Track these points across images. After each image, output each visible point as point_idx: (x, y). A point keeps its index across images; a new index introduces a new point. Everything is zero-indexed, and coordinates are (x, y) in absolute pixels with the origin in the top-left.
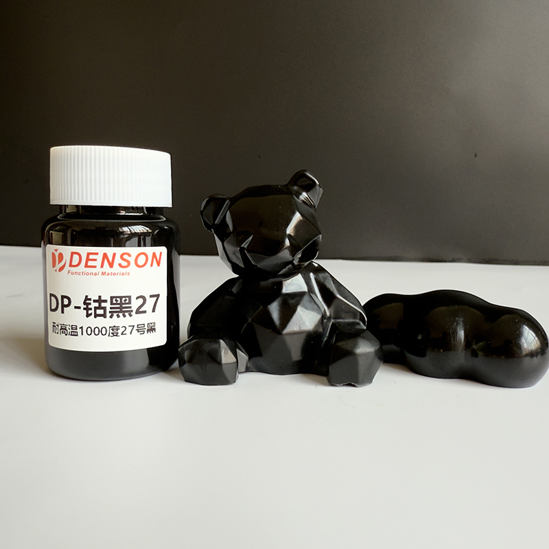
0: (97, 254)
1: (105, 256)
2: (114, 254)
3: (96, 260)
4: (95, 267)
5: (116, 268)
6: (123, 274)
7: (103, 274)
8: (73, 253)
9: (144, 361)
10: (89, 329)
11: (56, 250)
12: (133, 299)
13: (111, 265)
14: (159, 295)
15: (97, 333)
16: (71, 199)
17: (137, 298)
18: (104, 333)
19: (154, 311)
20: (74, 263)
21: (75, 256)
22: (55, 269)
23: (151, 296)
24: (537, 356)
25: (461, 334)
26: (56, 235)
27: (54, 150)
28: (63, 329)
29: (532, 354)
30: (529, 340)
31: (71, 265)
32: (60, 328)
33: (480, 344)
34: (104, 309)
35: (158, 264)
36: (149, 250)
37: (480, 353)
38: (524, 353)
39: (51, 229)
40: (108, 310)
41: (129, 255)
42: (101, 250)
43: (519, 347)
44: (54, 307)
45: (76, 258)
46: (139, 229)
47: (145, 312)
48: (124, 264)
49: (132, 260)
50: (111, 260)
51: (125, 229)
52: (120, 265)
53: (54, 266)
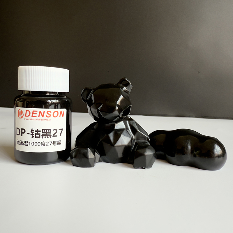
0: (37, 111)
1: (40, 112)
2: (44, 112)
3: (36, 114)
4: (36, 117)
5: (45, 117)
6: (48, 120)
7: (39, 120)
8: (27, 111)
9: (56, 157)
10: (33, 143)
11: (20, 109)
12: (52, 130)
13: (43, 116)
14: (63, 129)
15: (36, 145)
16: (27, 88)
17: (54, 130)
18: (39, 144)
19: (60, 136)
20: (27, 115)
21: (27, 112)
22: (19, 117)
23: (59, 129)
24: (221, 157)
25: (189, 147)
26: (20, 103)
27: (20, 68)
28: (22, 143)
29: (219, 156)
30: (217, 150)
31: (26, 116)
32: (20, 142)
33: (198, 152)
34: (39, 134)
35: (63, 116)
36: (59, 110)
37: (197, 155)
38: (216, 156)
39: (18, 100)
40: (41, 135)
41: (51, 112)
42: (39, 110)
43: (213, 153)
44: (18, 133)
45: (28, 113)
46: (55, 101)
47: (57, 136)
48: (48, 116)
49: (52, 114)
50: (43, 114)
51: (49, 101)
52: (46, 116)
53: (19, 116)
